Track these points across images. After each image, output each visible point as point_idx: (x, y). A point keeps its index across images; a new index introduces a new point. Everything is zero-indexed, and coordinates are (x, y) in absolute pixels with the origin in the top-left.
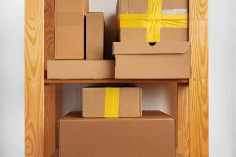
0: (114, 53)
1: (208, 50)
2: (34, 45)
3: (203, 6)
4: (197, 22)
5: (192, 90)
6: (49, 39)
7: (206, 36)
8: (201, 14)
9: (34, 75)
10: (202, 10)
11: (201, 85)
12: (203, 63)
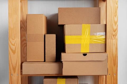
0: (62, 61)
1: (117, 57)
2: (14, 54)
3: (114, 31)
4: (111, 40)
5: (108, 81)
6: (23, 45)
7: (117, 49)
8: (114, 36)
9: (15, 72)
10: (114, 33)
11: (114, 78)
12: (115, 65)
